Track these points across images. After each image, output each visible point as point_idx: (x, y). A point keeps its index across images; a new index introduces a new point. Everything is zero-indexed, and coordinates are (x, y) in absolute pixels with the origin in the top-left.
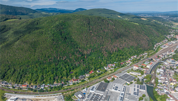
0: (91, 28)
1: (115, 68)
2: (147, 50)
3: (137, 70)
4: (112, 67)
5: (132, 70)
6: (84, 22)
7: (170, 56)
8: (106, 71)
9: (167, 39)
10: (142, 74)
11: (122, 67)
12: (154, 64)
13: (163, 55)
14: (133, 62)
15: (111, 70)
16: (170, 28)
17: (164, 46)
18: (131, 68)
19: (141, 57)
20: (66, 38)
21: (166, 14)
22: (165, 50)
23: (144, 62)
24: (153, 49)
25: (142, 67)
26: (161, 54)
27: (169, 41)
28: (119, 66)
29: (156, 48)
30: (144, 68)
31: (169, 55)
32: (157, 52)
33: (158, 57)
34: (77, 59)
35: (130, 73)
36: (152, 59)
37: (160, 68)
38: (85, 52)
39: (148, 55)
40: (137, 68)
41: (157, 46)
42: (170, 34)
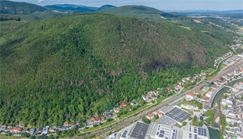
0: (122, 34)
1: (159, 97)
2: (204, 69)
3: (192, 101)
4: (155, 96)
5: (185, 102)
6: (112, 26)
7: (239, 78)
8: (145, 103)
9: (232, 51)
10: (201, 108)
11: (169, 95)
12: (217, 90)
13: (228, 76)
14: (186, 87)
15: (153, 102)
16: (235, 35)
17: (229, 62)
18: (182, 98)
19: (196, 80)
20: (84, 51)
21: (226, 14)
22: (231, 69)
23: (202, 88)
24: (212, 67)
25: (199, 96)
26: (225, 74)
27: (234, 53)
28: (165, 94)
29: (217, 65)
30: (202, 98)
31: (237, 76)
32: (218, 71)
33: (222, 79)
34: (100, 85)
35: (182, 106)
36: (213, 84)
37: (226, 97)
38: (113, 73)
39: (207, 76)
40: (192, 98)
41: (218, 61)
42: (235, 43)
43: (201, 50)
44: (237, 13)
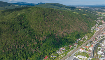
0: (46, 18)
1: (65, 51)
2: (87, 33)
3: (83, 53)
4: (63, 51)
5: (79, 54)
6: (41, 13)
7: (103, 38)
8: (58, 55)
9: (97, 23)
10: (88, 57)
11: (71, 50)
13: (98, 37)
14: (79, 44)
15: (63, 54)
16: (97, 15)
17: (97, 29)
18: (77, 51)
19: (84, 40)
20: (25, 27)
22: (99, 33)
23: (87, 45)
24: (90, 32)
25: (86, 49)
26: (96, 36)
27: (99, 25)
28: (68, 49)
29: (92, 31)
30: (88, 51)
31: (102, 37)
32: (93, 34)
33: (96, 39)
34: (33, 47)
35: (78, 56)
36: (92, 42)
38: (41, 39)
39: (88, 37)
40: (83, 51)
41: (92, 29)
42: (98, 20)
43: (85, 24)
44: (96, 6)
